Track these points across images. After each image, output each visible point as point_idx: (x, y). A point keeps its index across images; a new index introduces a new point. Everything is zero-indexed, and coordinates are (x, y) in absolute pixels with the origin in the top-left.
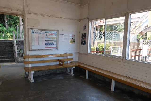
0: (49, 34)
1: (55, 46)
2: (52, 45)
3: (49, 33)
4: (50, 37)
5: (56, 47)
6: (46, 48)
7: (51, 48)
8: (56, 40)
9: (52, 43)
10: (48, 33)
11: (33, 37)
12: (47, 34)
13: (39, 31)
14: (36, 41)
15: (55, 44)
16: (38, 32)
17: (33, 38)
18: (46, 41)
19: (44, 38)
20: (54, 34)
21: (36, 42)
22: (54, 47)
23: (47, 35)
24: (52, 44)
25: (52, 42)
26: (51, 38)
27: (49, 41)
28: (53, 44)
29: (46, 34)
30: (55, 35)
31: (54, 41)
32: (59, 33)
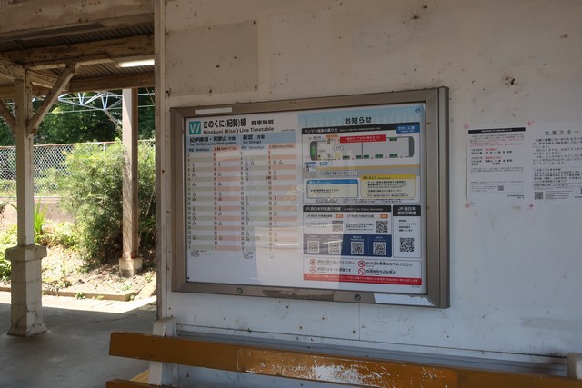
0: (336, 143)
1: (410, 264)
2: (368, 252)
3: (340, 129)
4: (346, 170)
5: (416, 271)
6: (306, 277)
7: (362, 279)
8: (412, 193)
9: (372, 231)
10: (325, 130)
11: (202, 180)
12: (314, 144)
13: (243, 122)
14: (224, 213)
15: (407, 245)
16: (239, 132)
17: (198, 184)
18: (305, 207)
19: (293, 178)
20: (390, 134)
21: (225, 223)
22: (401, 273)
23: (314, 157)
24: (373, 238)
25: (377, 216)
26: (364, 184)
27: (345, 209)
28: (388, 239)
29: (309, 138)
30: (402, 145)
31: (396, 211)
32: (463, 115)
